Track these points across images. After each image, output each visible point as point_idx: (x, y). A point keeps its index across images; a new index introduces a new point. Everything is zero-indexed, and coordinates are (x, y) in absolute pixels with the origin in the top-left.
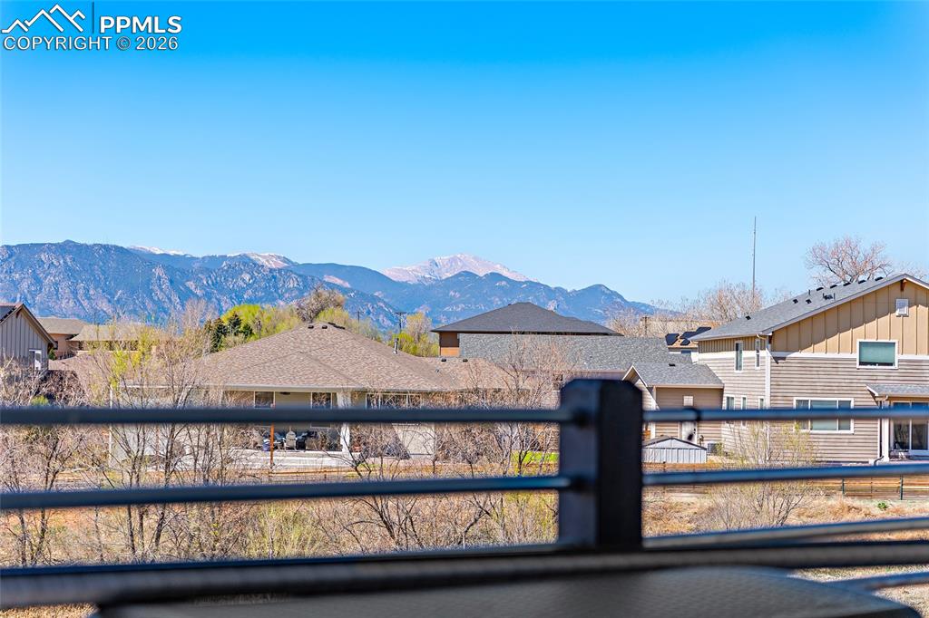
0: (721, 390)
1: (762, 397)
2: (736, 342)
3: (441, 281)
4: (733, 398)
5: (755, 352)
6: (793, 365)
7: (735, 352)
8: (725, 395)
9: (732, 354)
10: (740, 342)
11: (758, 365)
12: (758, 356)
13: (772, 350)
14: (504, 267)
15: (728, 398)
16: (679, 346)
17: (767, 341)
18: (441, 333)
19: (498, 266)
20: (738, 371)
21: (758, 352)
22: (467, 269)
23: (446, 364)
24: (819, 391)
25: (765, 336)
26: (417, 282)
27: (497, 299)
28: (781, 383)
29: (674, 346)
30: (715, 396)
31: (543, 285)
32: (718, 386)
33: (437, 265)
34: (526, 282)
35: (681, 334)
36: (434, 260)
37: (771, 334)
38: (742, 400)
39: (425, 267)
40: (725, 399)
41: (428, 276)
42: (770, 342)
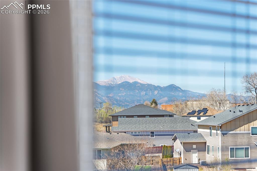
0: (206, 143)
1: (219, 147)
2: (210, 127)
3: (117, 85)
4: (209, 146)
5: (216, 131)
6: (229, 136)
7: (210, 130)
8: (207, 145)
9: (209, 131)
10: (211, 127)
11: (217, 136)
12: (217, 132)
13: (221, 131)
14: (139, 79)
15: (208, 146)
16: (196, 115)
17: (220, 128)
18: (113, 116)
19: (137, 79)
20: (211, 137)
21: (217, 131)
22: (126, 80)
23: (111, 135)
24: (238, 145)
25: (219, 126)
26: (109, 85)
27: (137, 91)
28: (225, 142)
29: (195, 115)
30: (204, 145)
31: (153, 85)
32: (204, 141)
33: (115, 79)
34: (147, 84)
35: (197, 110)
36: (114, 78)
37: (221, 126)
38: (212, 147)
39: (111, 80)
40: (207, 146)
41: (112, 83)
42: (221, 128)
